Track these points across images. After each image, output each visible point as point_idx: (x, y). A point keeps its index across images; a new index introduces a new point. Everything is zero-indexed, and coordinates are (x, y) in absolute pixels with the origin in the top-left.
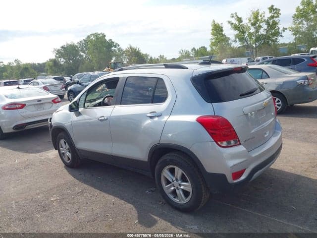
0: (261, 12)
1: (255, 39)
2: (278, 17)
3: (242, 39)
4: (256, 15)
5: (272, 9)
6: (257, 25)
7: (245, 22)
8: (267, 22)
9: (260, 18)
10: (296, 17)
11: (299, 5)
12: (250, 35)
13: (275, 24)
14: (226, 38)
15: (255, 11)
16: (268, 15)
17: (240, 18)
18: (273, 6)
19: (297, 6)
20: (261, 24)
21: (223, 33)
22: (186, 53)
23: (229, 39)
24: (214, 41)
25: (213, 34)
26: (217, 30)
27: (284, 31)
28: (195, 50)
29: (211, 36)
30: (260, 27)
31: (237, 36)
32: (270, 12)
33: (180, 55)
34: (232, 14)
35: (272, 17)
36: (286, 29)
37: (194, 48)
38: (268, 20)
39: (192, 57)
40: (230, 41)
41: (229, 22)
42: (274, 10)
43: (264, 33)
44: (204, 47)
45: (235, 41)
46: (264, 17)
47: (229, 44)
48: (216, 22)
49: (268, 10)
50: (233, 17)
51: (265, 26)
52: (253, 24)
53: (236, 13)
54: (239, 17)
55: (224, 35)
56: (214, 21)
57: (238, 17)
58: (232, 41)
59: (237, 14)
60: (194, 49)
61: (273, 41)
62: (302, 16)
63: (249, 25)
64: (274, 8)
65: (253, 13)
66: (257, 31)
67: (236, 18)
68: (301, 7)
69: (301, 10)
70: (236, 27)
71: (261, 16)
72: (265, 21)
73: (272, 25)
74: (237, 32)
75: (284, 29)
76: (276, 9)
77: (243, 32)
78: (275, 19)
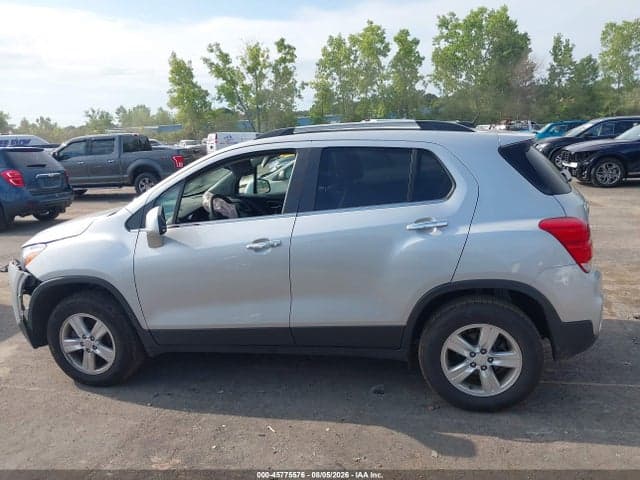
0: (263, 48)
1: (256, 99)
2: (292, 61)
3: (231, 96)
4: (255, 54)
5: (281, 45)
6: (258, 72)
7: (235, 64)
8: (275, 70)
9: (261, 59)
10: (321, 64)
11: (326, 44)
12: (246, 88)
13: (288, 73)
14: (201, 91)
15: (253, 45)
16: (275, 55)
17: (227, 55)
18: (283, 40)
19: (323, 47)
20: (264, 71)
21: (194, 81)
22: (102, 117)
23: (207, 93)
24: (175, 94)
25: (172, 81)
26: (181, 73)
27: (303, 88)
28: (125, 112)
29: (169, 86)
30: (263, 76)
31: (221, 90)
32: (280, 51)
33: (88, 119)
34: (210, 46)
35: (283, 60)
36: (307, 84)
37: (122, 107)
38: (276, 65)
39: (116, 126)
40: (208, 99)
41: (206, 60)
42: (285, 48)
43: (270, 88)
44: (143, 107)
45: (219, 98)
46: (268, 57)
47: (206, 105)
48: (179, 57)
49: (276, 47)
50: (212, 51)
51: (271, 76)
52: (251, 70)
53: (218, 45)
54: (225, 51)
55: (195, 86)
56: (174, 56)
57: (221, 52)
58: (214, 99)
59: (221, 46)
60: (121, 110)
61: (286, 104)
62: (333, 65)
63: (243, 70)
64: (286, 43)
65: (249, 49)
66: (258, 84)
67: (218, 53)
68: (330, 49)
69: (329, 54)
70: (219, 72)
71: (263, 56)
72: (270, 65)
73: (284, 76)
74: (221, 82)
75: (304, 85)
76: (289, 47)
77: (233, 83)
78: (287, 64)
